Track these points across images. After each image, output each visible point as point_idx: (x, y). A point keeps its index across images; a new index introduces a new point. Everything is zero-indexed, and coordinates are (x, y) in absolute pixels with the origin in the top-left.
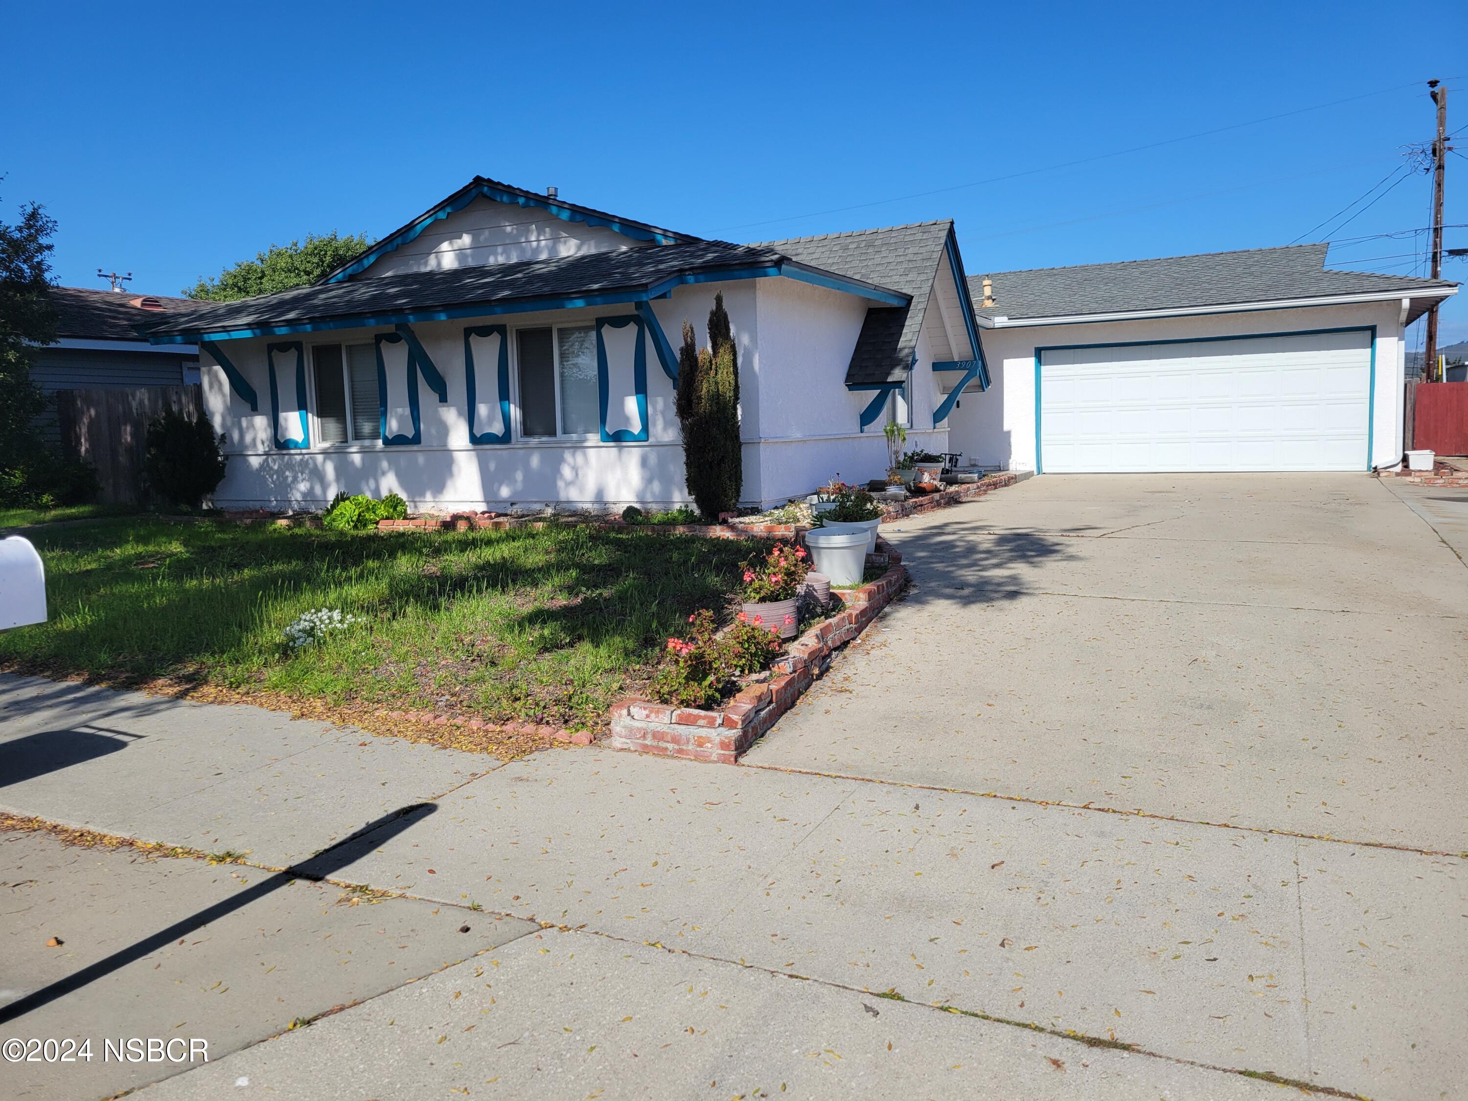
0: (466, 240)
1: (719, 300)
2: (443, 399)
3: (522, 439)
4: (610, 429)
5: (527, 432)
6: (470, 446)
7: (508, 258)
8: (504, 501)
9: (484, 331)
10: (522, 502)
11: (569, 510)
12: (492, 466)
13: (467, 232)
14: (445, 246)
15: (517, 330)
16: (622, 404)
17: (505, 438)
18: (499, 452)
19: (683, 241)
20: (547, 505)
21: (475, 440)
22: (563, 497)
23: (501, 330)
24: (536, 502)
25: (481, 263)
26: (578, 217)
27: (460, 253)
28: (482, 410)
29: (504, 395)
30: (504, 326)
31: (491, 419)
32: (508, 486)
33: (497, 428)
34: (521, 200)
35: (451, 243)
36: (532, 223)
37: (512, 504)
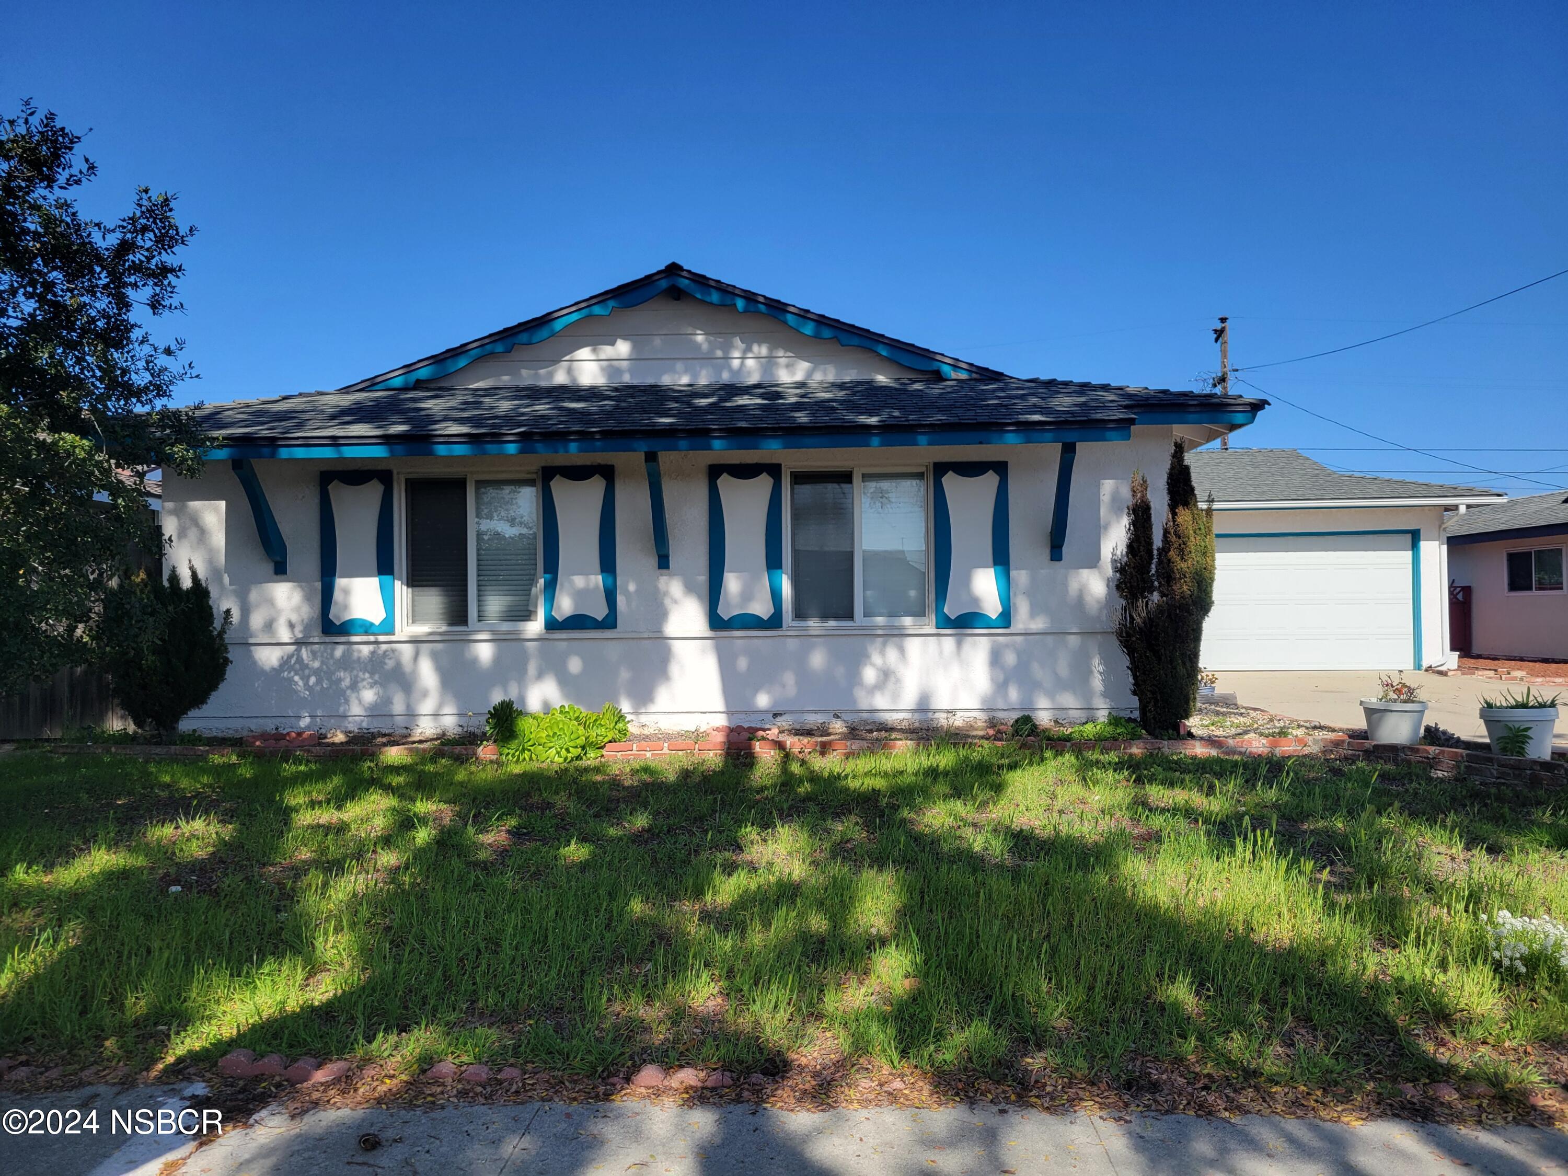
0: (623, 348)
2: (663, 562)
3: (796, 624)
4: (951, 610)
5: (799, 614)
6: (709, 634)
8: (765, 712)
10: (791, 712)
11: (874, 722)
12: (742, 663)
13: (625, 337)
14: (584, 353)
16: (967, 581)
17: (775, 622)
18: (756, 641)
19: (981, 374)
20: (837, 716)
21: (716, 622)
22: (864, 704)
23: (774, 470)
24: (816, 712)
25: (650, 381)
26: (827, 333)
27: (611, 366)
28: (732, 584)
29: (773, 562)
30: (779, 466)
31: (747, 596)
32: (769, 692)
33: (761, 608)
34: (740, 304)
35: (594, 351)
36: (735, 334)
37: (775, 715)
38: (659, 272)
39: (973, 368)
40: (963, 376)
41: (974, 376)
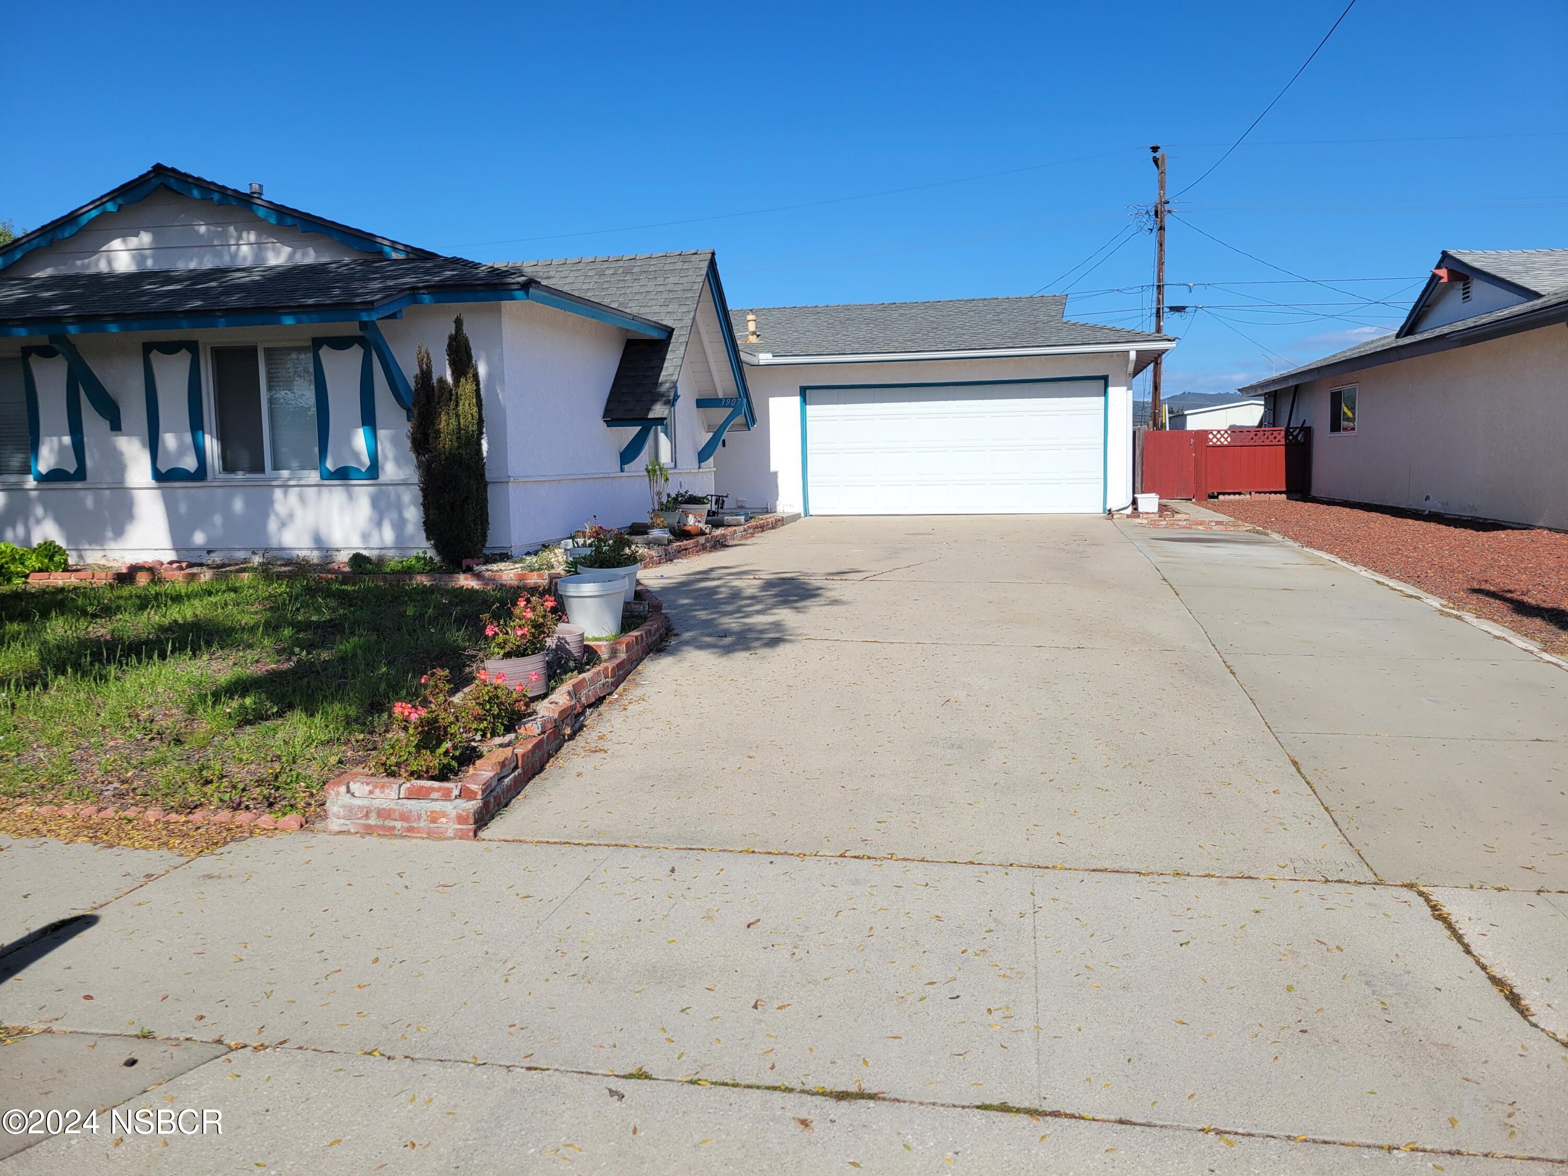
0: (146, 238)
1: (459, 323)
2: (116, 426)
3: (221, 476)
4: (330, 465)
5: (228, 466)
6: (153, 483)
7: (201, 262)
8: (200, 549)
9: (170, 348)
10: (221, 550)
11: (283, 559)
12: (183, 508)
13: (146, 229)
14: (117, 244)
15: (211, 348)
16: (348, 440)
17: (200, 474)
18: (192, 491)
19: (417, 255)
20: (254, 553)
21: (158, 476)
22: (274, 543)
23: (192, 347)
24: (239, 550)
25: (165, 267)
26: (289, 221)
27: (139, 257)
28: (169, 440)
29: (196, 425)
30: (195, 343)
31: (181, 451)
32: (203, 531)
33: (190, 463)
34: (216, 197)
35: (124, 241)
36: (230, 224)
37: (209, 552)
38: (149, 172)
39: (410, 250)
40: (401, 256)
41: (411, 256)
